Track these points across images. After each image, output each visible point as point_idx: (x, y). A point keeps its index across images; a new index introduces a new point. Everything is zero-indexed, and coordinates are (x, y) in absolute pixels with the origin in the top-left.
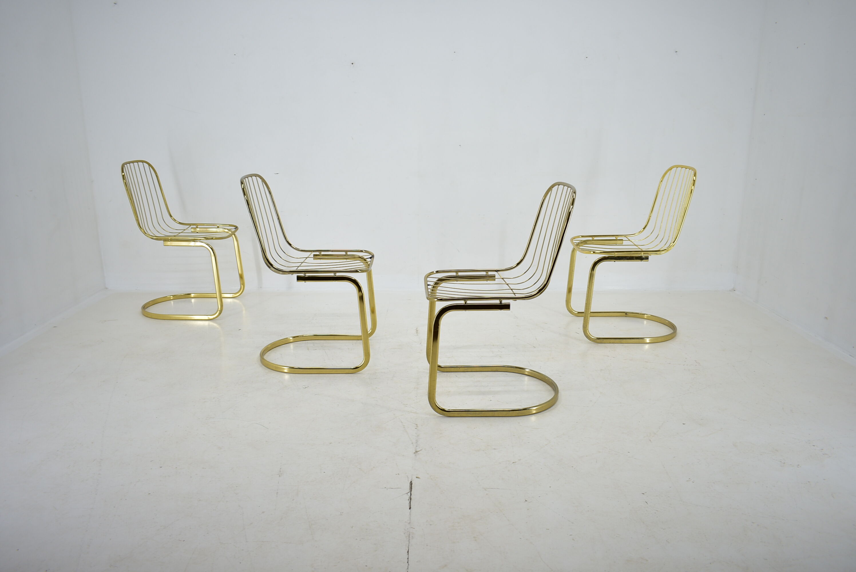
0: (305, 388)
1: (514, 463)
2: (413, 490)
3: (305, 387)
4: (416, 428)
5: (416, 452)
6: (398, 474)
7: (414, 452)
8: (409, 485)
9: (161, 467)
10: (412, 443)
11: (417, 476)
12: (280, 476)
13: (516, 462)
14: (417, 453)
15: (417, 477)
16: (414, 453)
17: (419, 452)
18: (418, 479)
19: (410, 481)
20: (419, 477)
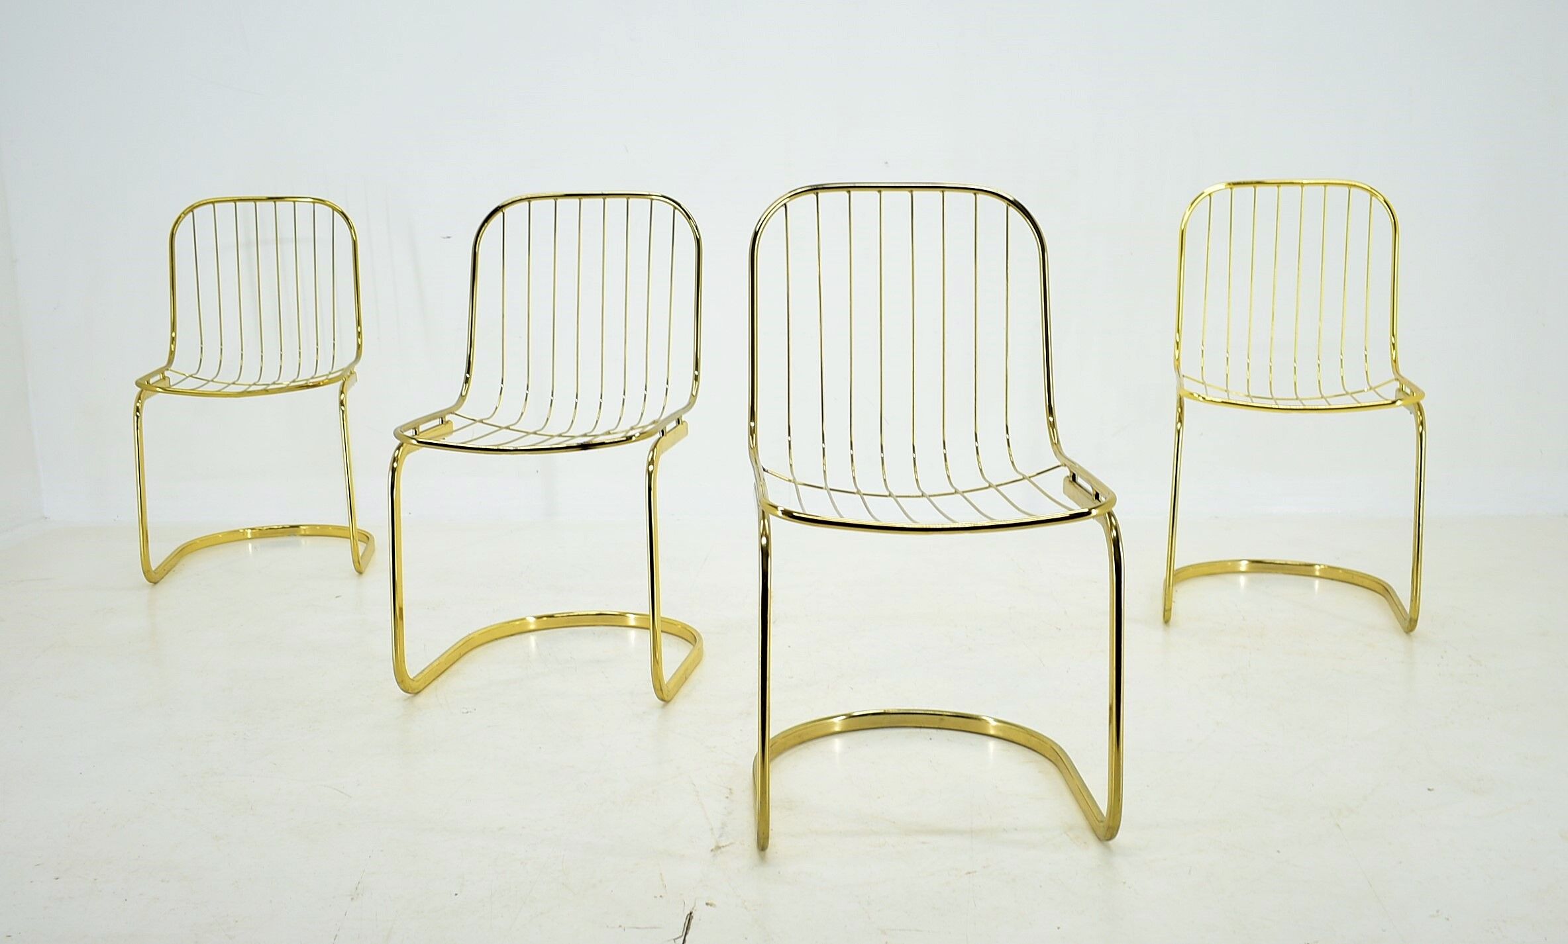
0: (467, 712)
1: (969, 873)
2: (690, 932)
3: (465, 711)
4: (727, 797)
5: (718, 848)
6: (661, 896)
7: (713, 847)
8: (683, 920)
9: (57, 879)
10: (712, 829)
11: (709, 902)
12: (352, 899)
13: (975, 872)
14: (719, 851)
15: (707, 904)
16: (712, 850)
17: (723, 849)
18: (709, 907)
19: (689, 913)
20: (714, 903)
